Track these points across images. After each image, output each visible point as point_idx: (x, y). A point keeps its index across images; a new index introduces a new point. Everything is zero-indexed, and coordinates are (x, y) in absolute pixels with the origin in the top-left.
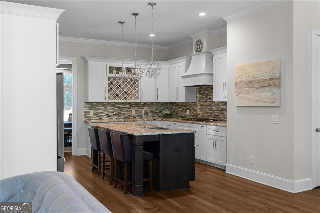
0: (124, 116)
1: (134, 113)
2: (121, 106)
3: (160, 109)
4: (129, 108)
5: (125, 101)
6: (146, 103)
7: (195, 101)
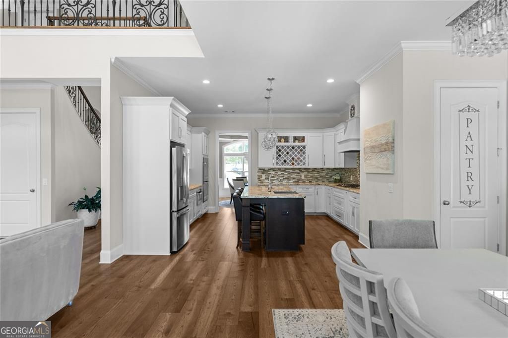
0: (294, 180)
1: (303, 177)
2: (291, 171)
3: (331, 175)
4: (299, 173)
5: (292, 167)
6: (316, 169)
7: (356, 167)
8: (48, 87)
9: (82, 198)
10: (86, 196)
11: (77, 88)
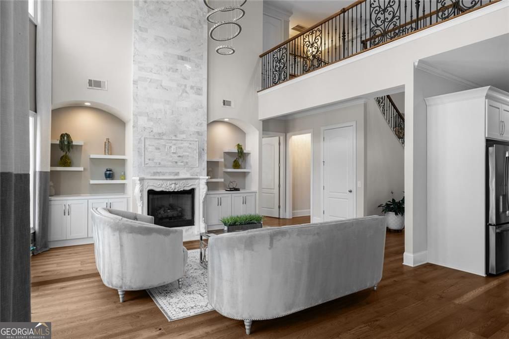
8: (362, 102)
9: (390, 202)
10: (393, 200)
11: (386, 97)
